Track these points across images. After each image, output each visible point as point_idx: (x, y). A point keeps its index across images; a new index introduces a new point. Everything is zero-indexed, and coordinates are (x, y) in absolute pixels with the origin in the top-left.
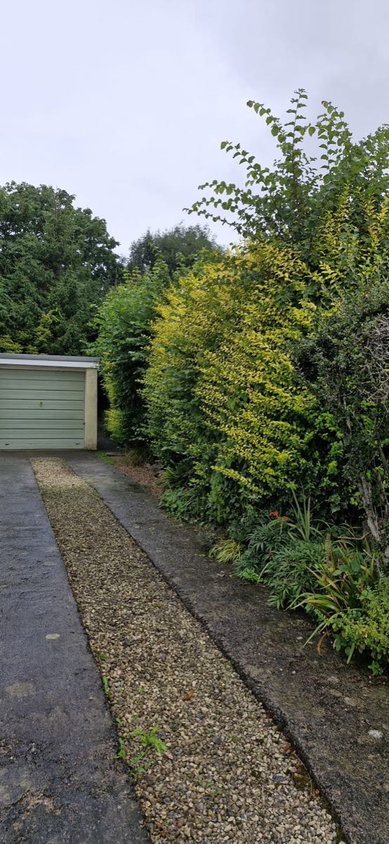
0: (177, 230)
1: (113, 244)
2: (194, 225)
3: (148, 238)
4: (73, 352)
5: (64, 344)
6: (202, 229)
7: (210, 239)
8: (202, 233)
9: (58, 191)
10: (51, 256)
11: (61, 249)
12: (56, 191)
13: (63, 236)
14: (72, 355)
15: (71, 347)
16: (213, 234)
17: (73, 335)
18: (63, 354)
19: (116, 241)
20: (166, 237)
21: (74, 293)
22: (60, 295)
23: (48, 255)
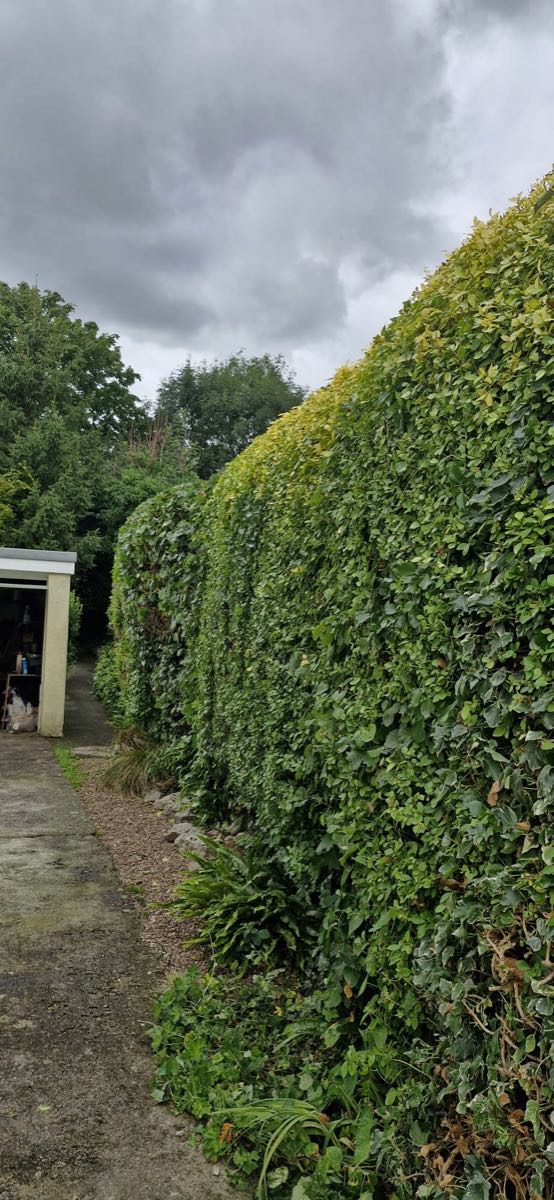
0: (233, 362)
1: (131, 377)
2: (260, 356)
3: (188, 371)
4: (49, 543)
5: (34, 530)
6: (273, 362)
7: (285, 378)
8: (273, 369)
9: (46, 294)
10: (21, 386)
11: (38, 376)
12: (43, 294)
13: (43, 354)
14: (49, 549)
15: (46, 535)
16: (290, 369)
17: (50, 515)
18: (33, 548)
19: (135, 372)
20: (215, 371)
21: (57, 446)
22: (32, 447)
23: (16, 384)
